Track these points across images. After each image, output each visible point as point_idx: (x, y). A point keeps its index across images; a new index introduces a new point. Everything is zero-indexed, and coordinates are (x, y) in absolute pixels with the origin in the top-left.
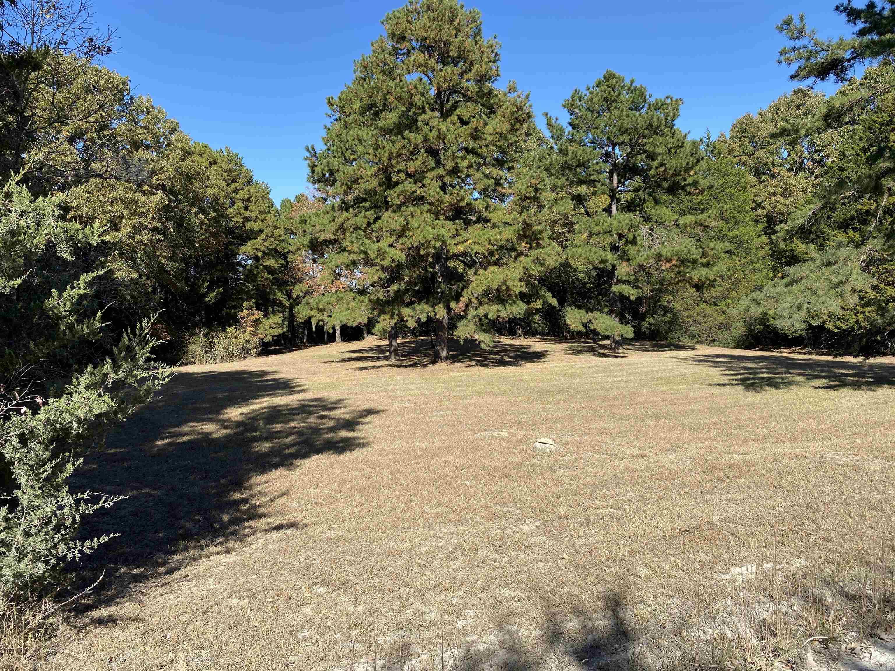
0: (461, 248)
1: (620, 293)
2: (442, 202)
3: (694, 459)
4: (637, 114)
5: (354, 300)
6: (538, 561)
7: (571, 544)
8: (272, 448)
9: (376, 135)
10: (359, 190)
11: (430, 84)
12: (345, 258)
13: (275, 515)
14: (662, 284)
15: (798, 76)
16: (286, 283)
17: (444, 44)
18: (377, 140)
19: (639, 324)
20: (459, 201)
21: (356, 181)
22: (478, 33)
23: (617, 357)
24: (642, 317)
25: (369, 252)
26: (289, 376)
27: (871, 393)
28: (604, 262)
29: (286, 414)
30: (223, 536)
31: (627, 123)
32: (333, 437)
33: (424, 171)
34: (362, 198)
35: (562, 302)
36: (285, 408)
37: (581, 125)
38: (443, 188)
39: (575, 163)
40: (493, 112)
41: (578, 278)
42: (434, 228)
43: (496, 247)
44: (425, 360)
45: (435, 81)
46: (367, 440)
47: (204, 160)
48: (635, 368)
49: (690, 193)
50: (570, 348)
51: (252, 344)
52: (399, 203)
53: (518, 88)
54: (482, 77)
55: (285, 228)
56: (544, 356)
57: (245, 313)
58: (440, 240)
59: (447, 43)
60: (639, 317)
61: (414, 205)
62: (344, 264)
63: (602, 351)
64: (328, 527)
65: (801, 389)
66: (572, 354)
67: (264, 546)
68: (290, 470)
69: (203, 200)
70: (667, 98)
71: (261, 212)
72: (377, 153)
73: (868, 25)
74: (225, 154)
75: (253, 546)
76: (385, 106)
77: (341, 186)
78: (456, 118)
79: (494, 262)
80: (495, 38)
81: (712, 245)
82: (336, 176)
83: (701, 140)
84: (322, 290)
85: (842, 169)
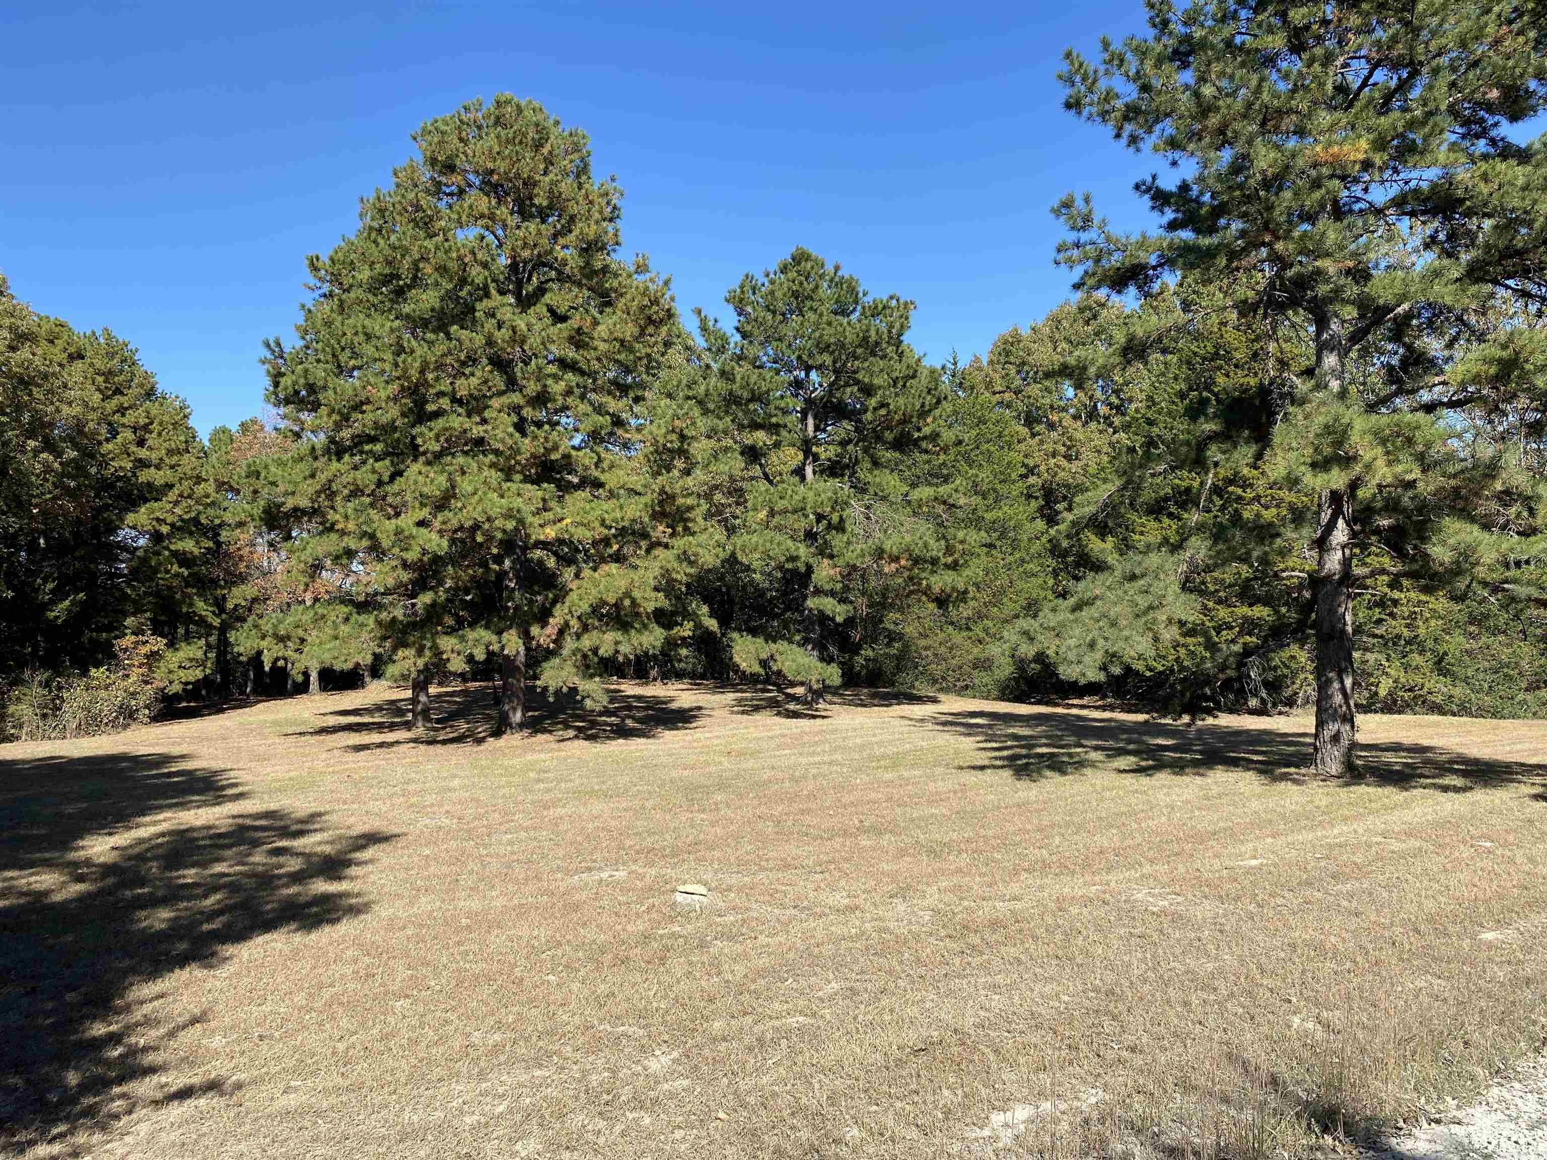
0: (550, 533)
1: (820, 611)
2: (518, 452)
3: (936, 911)
4: (845, 321)
5: (347, 620)
6: (674, 1128)
7: (732, 1090)
8: (176, 919)
9: (398, 329)
10: (363, 422)
11: (500, 246)
12: (331, 544)
13: (176, 1068)
14: (884, 596)
15: (1083, 284)
16: (214, 582)
17: (525, 184)
18: (399, 338)
19: (851, 659)
20: (548, 451)
21: (358, 407)
22: (583, 170)
23: (814, 717)
24: (855, 649)
25: (379, 535)
26: (215, 765)
27: (1198, 780)
28: (793, 559)
29: (205, 847)
30: (67, 1118)
31: (829, 335)
32: (299, 894)
33: (485, 396)
34: (368, 435)
35: (724, 622)
36: (204, 833)
37: (756, 332)
38: (520, 427)
39: (746, 395)
40: (609, 304)
41: (752, 581)
42: (502, 496)
43: (613, 531)
44: (482, 729)
45: (509, 244)
46: (366, 899)
47: (56, 351)
48: (844, 739)
49: (926, 452)
50: (739, 701)
51: (142, 700)
52: (438, 448)
53: (651, 267)
54: (589, 244)
55: (216, 480)
56: (695, 717)
57: (128, 640)
58: (514, 517)
59: (530, 183)
60: (849, 648)
61: (466, 453)
62: (330, 554)
63: (792, 706)
64: (282, 1086)
65: (1099, 774)
66: (743, 712)
67: (152, 1138)
68: (211, 967)
69: (52, 425)
70: (892, 298)
71: (170, 452)
72: (400, 360)
73: (1180, 215)
74: (102, 341)
75: (128, 1139)
76: (416, 281)
77: (329, 415)
78: (545, 309)
79: (610, 556)
80: (613, 180)
81: (960, 535)
82: (320, 397)
83: (943, 368)
84: (285, 597)
85: (1151, 423)
